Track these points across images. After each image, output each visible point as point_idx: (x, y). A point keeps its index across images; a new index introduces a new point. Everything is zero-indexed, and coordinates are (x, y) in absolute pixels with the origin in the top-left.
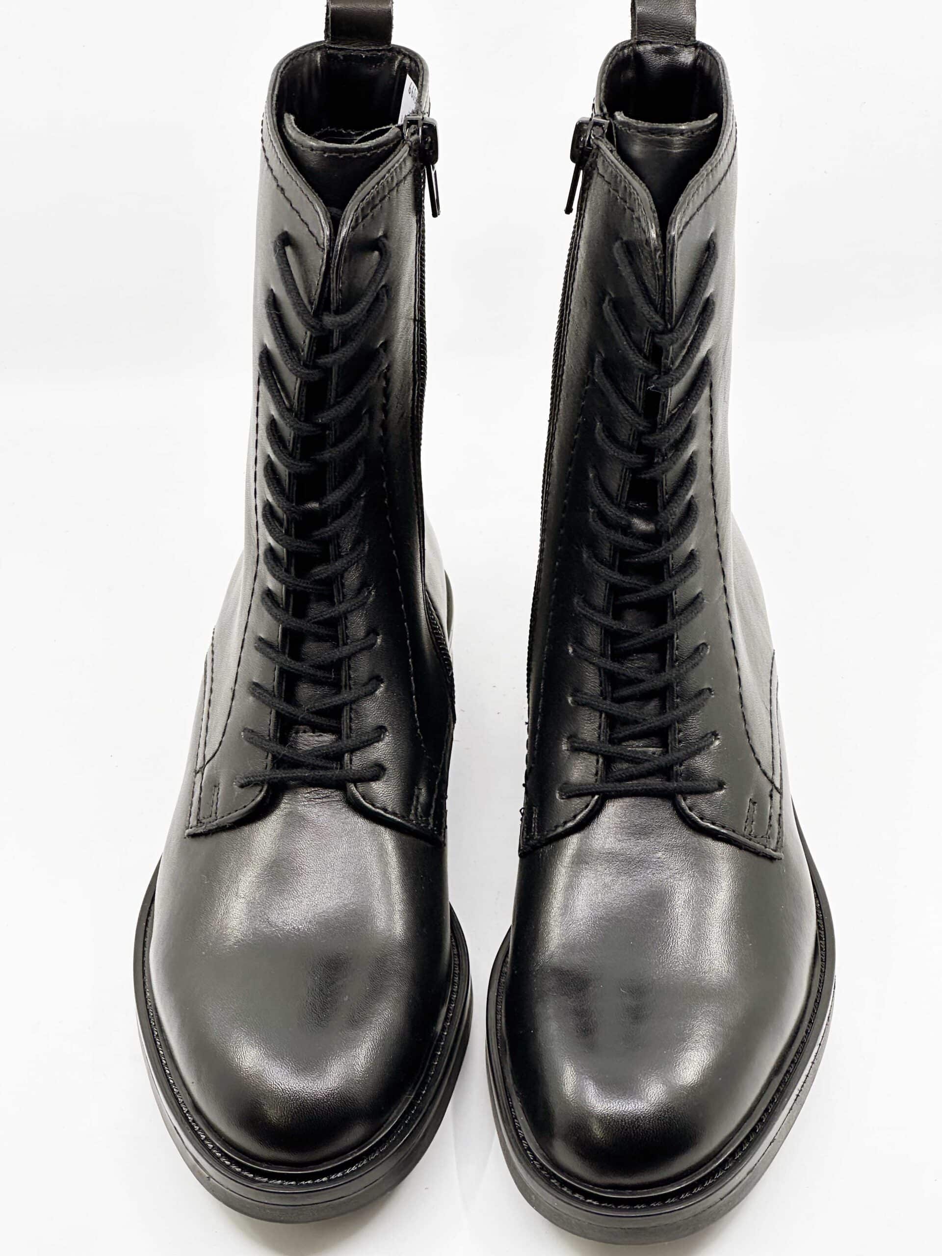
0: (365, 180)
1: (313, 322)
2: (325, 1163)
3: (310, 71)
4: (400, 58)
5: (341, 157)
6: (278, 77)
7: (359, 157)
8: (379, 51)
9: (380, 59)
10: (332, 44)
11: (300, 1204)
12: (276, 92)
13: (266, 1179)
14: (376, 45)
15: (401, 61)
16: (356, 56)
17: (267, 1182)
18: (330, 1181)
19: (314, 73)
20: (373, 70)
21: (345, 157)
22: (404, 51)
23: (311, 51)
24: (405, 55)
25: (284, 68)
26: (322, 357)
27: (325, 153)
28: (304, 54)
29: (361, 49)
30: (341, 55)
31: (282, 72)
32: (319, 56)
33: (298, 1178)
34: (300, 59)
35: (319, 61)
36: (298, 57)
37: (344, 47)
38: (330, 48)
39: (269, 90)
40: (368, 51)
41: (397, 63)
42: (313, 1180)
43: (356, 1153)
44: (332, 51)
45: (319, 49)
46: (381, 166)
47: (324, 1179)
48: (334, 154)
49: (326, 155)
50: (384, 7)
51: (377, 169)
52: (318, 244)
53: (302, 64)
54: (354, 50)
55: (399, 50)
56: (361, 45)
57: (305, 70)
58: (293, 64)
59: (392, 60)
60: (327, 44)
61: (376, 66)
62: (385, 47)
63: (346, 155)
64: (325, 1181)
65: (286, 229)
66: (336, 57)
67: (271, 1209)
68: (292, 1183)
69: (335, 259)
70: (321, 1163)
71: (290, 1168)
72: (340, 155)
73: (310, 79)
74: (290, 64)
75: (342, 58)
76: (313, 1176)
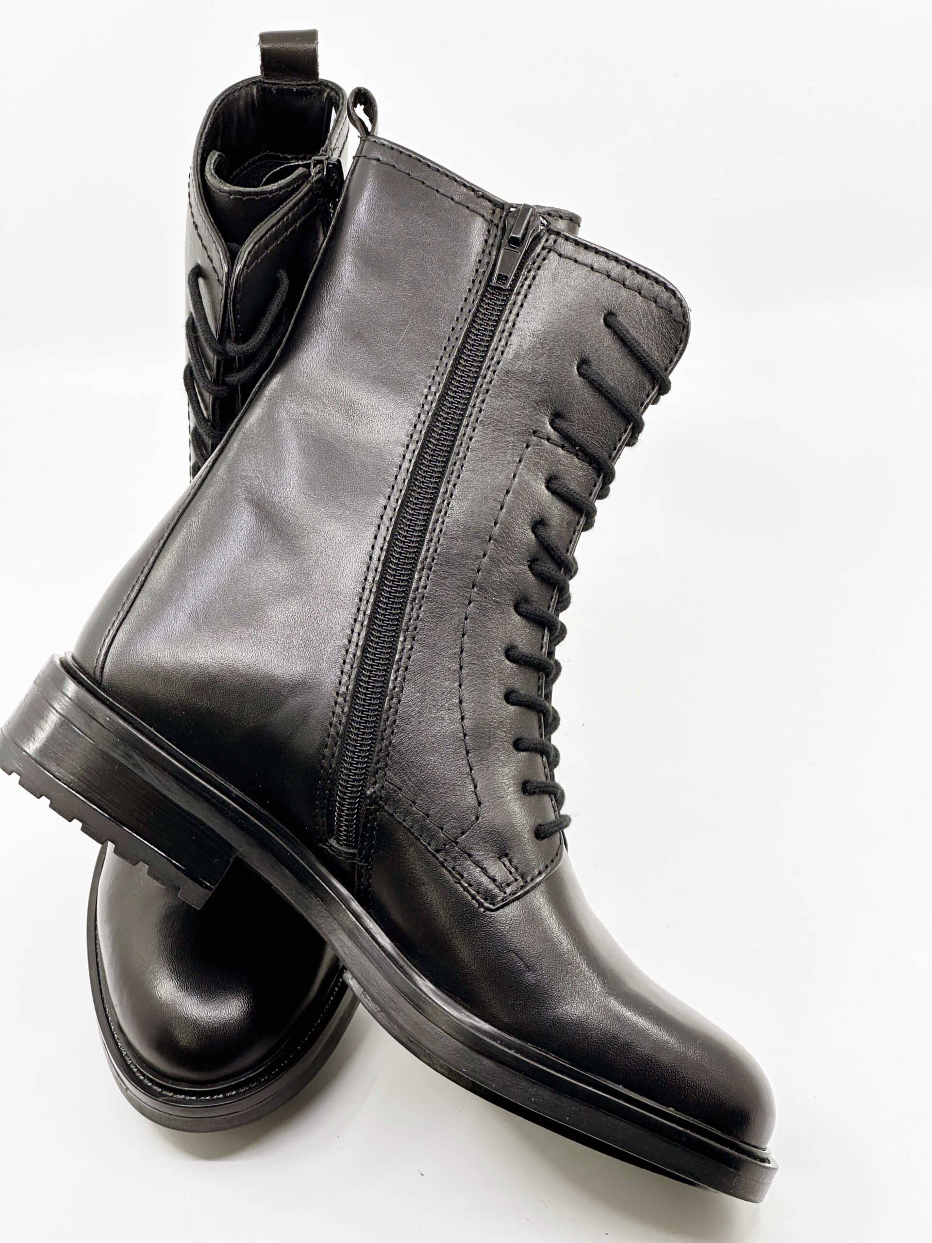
0: (262, 222)
1: (219, 348)
2: (222, 1082)
3: (246, 103)
4: (328, 91)
5: (244, 199)
6: (212, 114)
7: (261, 199)
8: (309, 85)
9: (309, 93)
10: (266, 79)
11: (199, 1116)
12: (206, 130)
13: (172, 1094)
14: (305, 80)
15: (328, 94)
16: (288, 90)
17: (172, 1096)
18: (225, 1098)
19: (251, 105)
20: (304, 102)
21: (248, 199)
22: (330, 85)
23: (247, 86)
24: (332, 89)
25: (219, 105)
26: (229, 376)
27: (231, 195)
28: (240, 89)
29: (293, 84)
30: (274, 89)
31: (216, 109)
32: (255, 90)
33: (198, 1094)
34: (236, 94)
35: (255, 94)
36: (234, 92)
37: (277, 82)
38: (264, 83)
39: (201, 128)
40: (299, 85)
41: (325, 94)
42: (212, 1096)
43: (249, 1074)
44: (266, 85)
45: (254, 83)
46: (281, 206)
47: (221, 1096)
48: (238, 197)
49: (232, 197)
50: (309, 47)
51: (275, 210)
52: (219, 280)
53: (239, 98)
54: (286, 85)
55: (326, 84)
56: (291, 80)
57: (242, 102)
58: (229, 99)
59: (321, 93)
60: (261, 79)
61: (306, 98)
62: (313, 82)
63: (249, 197)
64: (221, 1098)
65: (199, 262)
66: (270, 90)
67: (175, 1120)
68: (193, 1098)
69: (231, 294)
70: (219, 1082)
71: (191, 1085)
72: (244, 197)
73: (246, 109)
74: (225, 100)
75: (275, 91)
76: (212, 1093)
